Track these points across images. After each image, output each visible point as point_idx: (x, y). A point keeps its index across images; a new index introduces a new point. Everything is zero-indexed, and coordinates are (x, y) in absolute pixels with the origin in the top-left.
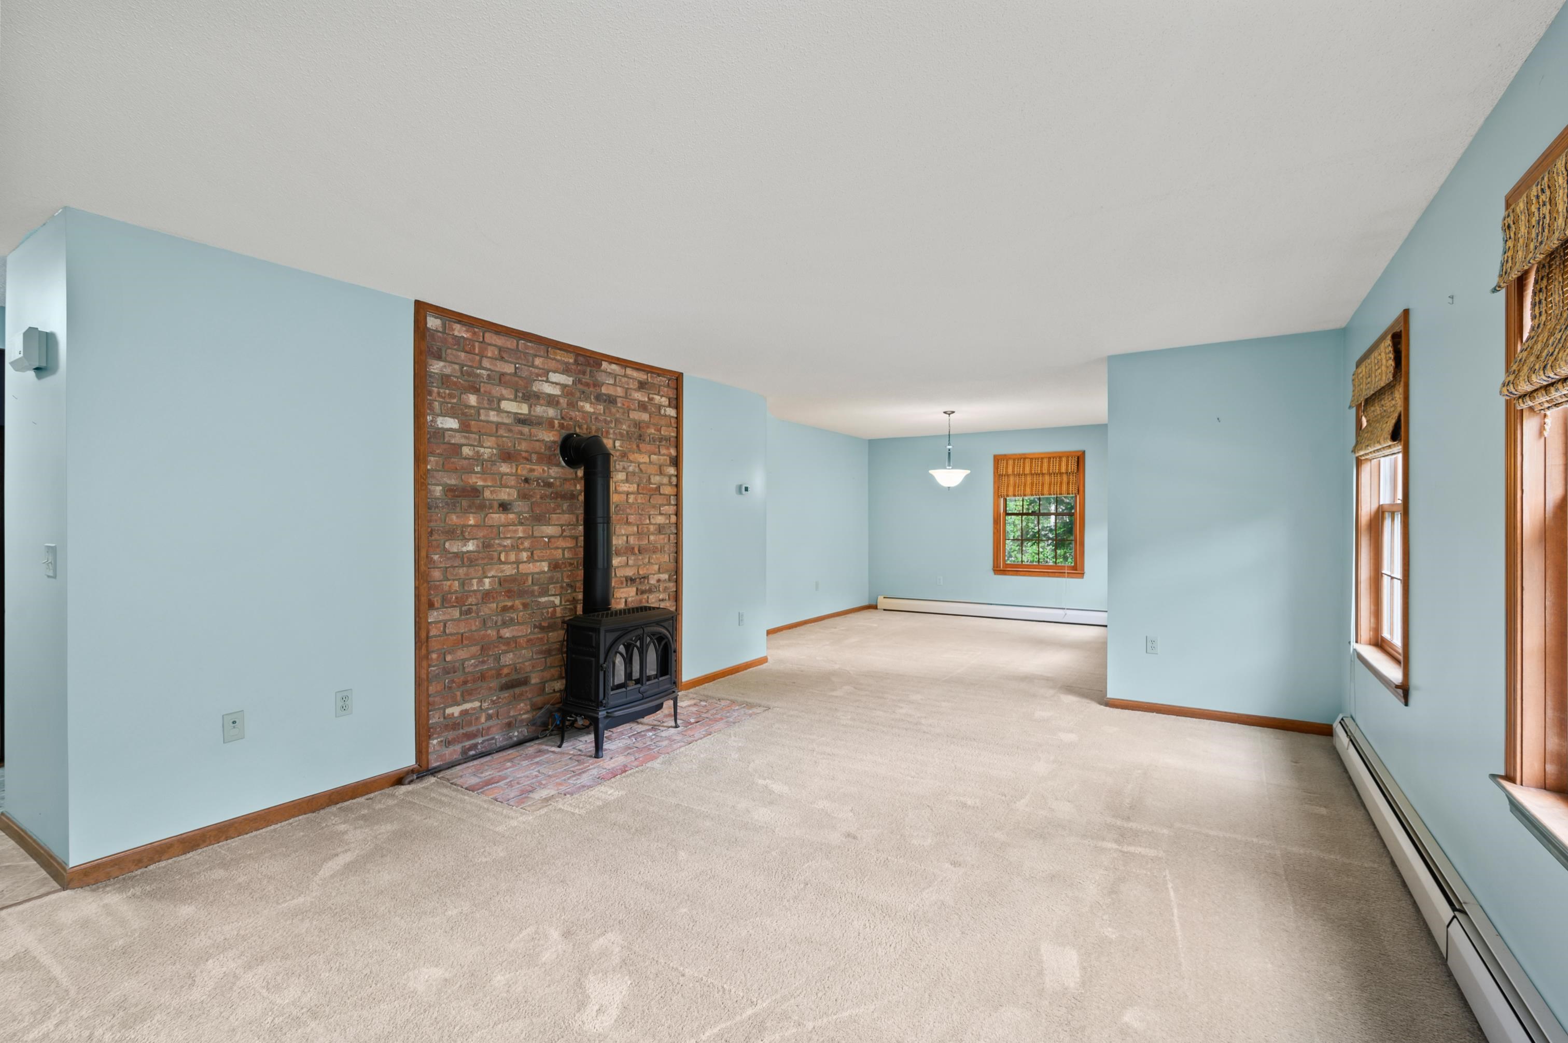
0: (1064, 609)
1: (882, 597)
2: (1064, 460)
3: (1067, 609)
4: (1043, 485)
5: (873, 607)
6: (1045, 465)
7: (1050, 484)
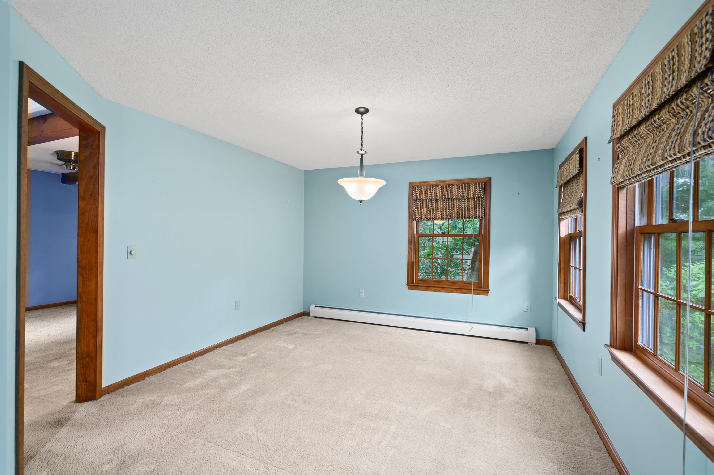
0: (471, 323)
1: (314, 306)
2: (472, 186)
3: (474, 323)
4: (452, 209)
5: (306, 314)
6: (455, 191)
7: (459, 209)
